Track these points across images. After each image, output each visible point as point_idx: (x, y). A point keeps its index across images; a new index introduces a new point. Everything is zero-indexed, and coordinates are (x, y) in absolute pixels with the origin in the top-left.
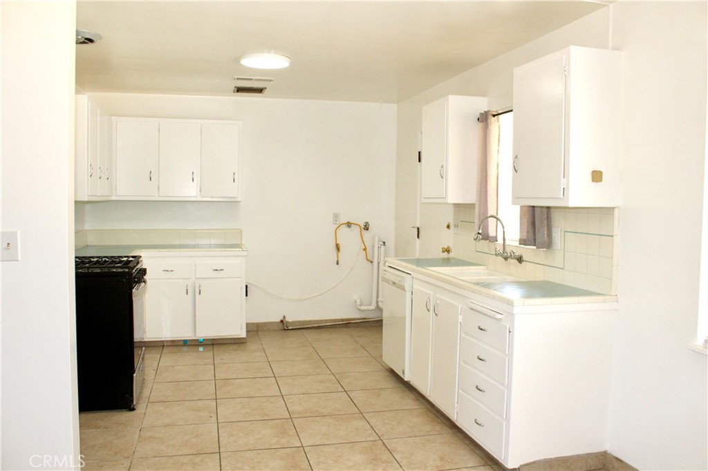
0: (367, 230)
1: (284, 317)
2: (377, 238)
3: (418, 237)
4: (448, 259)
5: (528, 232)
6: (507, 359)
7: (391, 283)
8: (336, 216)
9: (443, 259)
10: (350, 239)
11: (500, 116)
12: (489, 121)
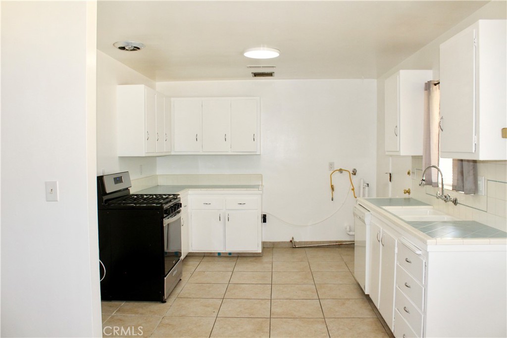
0: (355, 174)
1: (293, 238)
2: (362, 180)
3: (390, 181)
4: (409, 199)
5: (458, 180)
6: (424, 288)
7: (358, 217)
8: (331, 165)
9: (401, 199)
10: (342, 181)
12: (431, 89)
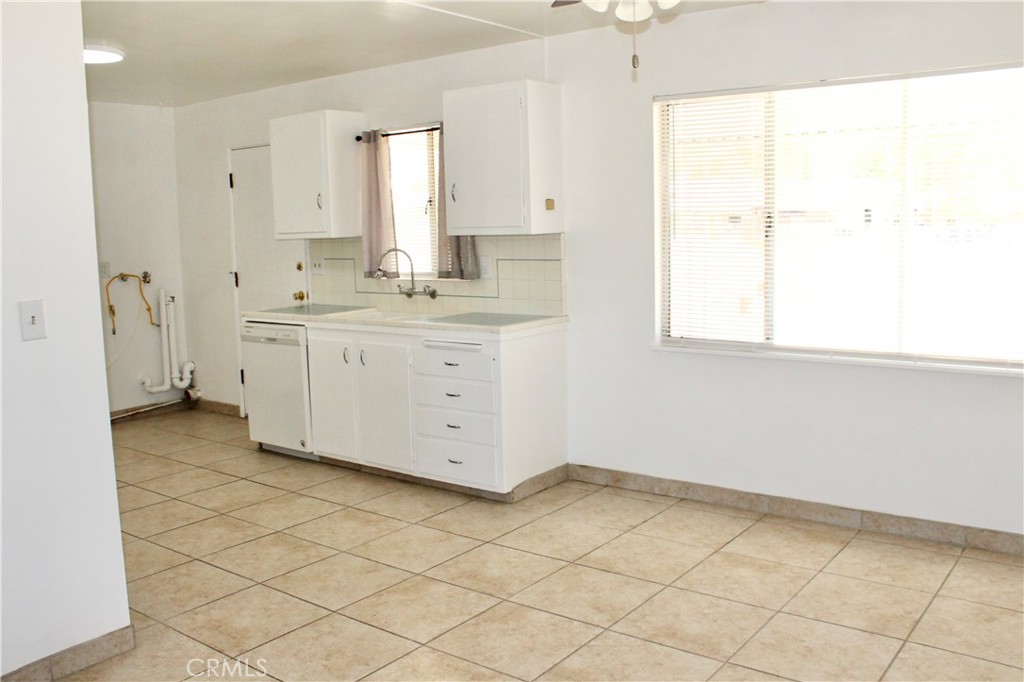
0: (148, 282)
2: (162, 291)
3: (237, 285)
4: (302, 307)
7: (263, 340)
8: (104, 267)
9: (296, 308)
11: (390, 137)
12: (380, 141)
